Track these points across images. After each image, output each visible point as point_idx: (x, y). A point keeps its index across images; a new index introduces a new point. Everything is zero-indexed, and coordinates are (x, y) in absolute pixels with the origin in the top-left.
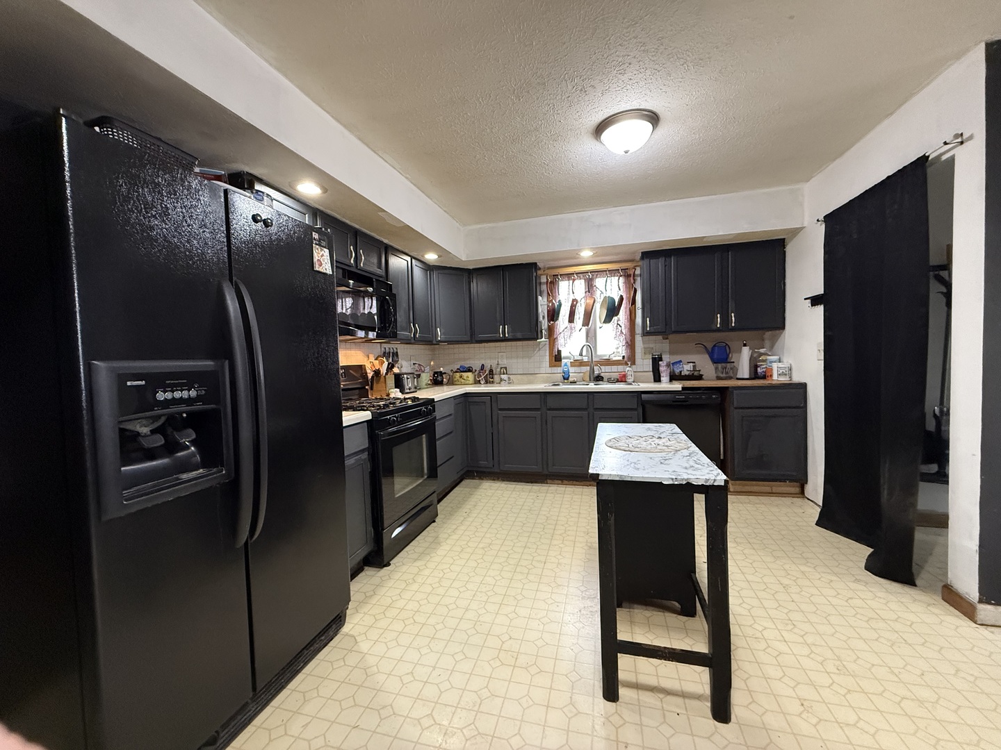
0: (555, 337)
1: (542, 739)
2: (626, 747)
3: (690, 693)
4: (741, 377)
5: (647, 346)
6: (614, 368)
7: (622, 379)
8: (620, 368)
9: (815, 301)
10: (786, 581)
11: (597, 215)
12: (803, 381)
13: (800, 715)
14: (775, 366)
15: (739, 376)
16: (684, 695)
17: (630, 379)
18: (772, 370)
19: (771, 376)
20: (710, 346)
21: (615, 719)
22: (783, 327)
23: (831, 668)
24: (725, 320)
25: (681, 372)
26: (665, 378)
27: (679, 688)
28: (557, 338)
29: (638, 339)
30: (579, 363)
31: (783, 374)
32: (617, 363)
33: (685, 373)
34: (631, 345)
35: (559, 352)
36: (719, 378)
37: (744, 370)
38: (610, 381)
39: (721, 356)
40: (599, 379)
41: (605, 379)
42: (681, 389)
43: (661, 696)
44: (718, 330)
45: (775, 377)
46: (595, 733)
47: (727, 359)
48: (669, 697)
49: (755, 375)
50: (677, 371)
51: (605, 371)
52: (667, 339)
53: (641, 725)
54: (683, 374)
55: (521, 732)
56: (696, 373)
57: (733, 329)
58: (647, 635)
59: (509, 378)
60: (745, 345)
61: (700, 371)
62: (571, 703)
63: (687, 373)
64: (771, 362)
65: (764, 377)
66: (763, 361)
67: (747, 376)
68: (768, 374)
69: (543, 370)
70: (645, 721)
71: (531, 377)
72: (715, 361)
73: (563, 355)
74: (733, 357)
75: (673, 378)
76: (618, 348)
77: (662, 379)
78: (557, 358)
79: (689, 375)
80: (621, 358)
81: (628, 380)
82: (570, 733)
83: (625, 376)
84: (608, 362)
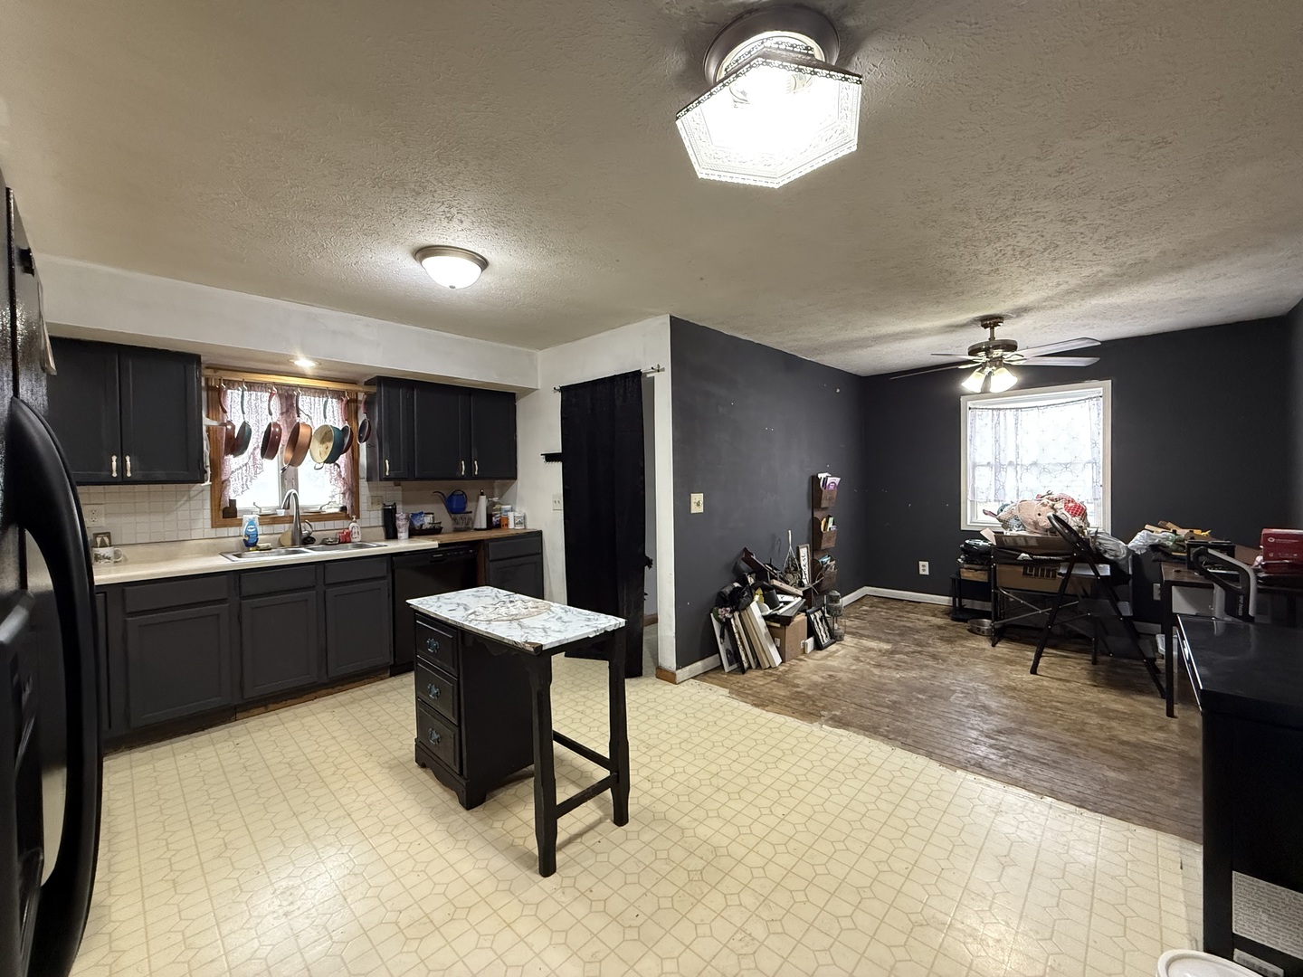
0: (224, 478)
1: (532, 950)
2: (591, 891)
3: (594, 823)
4: (478, 527)
5: (374, 493)
6: (330, 525)
7: (345, 539)
8: (339, 524)
9: (550, 458)
10: (580, 709)
11: (333, 318)
12: (539, 529)
13: (652, 787)
14: (511, 515)
15: (477, 526)
16: (591, 828)
17: (356, 538)
18: (507, 519)
19: (507, 525)
20: (447, 494)
21: (567, 882)
22: (516, 478)
23: (644, 750)
24: (470, 468)
25: (422, 525)
26: (403, 534)
27: (584, 826)
28: (228, 480)
29: (363, 484)
30: (269, 519)
31: (520, 523)
32: (332, 517)
33: (426, 526)
34: (353, 491)
35: (233, 502)
36: (457, 530)
37: (482, 522)
38: (326, 543)
39: (457, 506)
40: (308, 541)
41: (318, 541)
42: (437, 546)
43: (579, 840)
44: (462, 478)
45: (511, 526)
46: (564, 905)
47: (465, 508)
48: (584, 837)
49: (491, 525)
50: (417, 524)
51: (318, 530)
52: (399, 485)
53: (586, 869)
54: (424, 528)
55: (508, 964)
56: (437, 526)
57: (476, 478)
58: (527, 807)
59: (115, 553)
60: (482, 494)
61: (440, 523)
62: (524, 905)
63: (428, 526)
64: (507, 511)
65: (498, 526)
66: (497, 510)
67: (484, 526)
68: (503, 523)
69: (196, 534)
70: (586, 864)
71: (173, 547)
72: (451, 511)
73: (239, 506)
74: (470, 506)
75: (414, 533)
76: (334, 496)
77: (399, 535)
78: (228, 513)
79: (430, 529)
80: (337, 510)
81: (353, 540)
82: (547, 924)
83: (349, 534)
84: (319, 516)
